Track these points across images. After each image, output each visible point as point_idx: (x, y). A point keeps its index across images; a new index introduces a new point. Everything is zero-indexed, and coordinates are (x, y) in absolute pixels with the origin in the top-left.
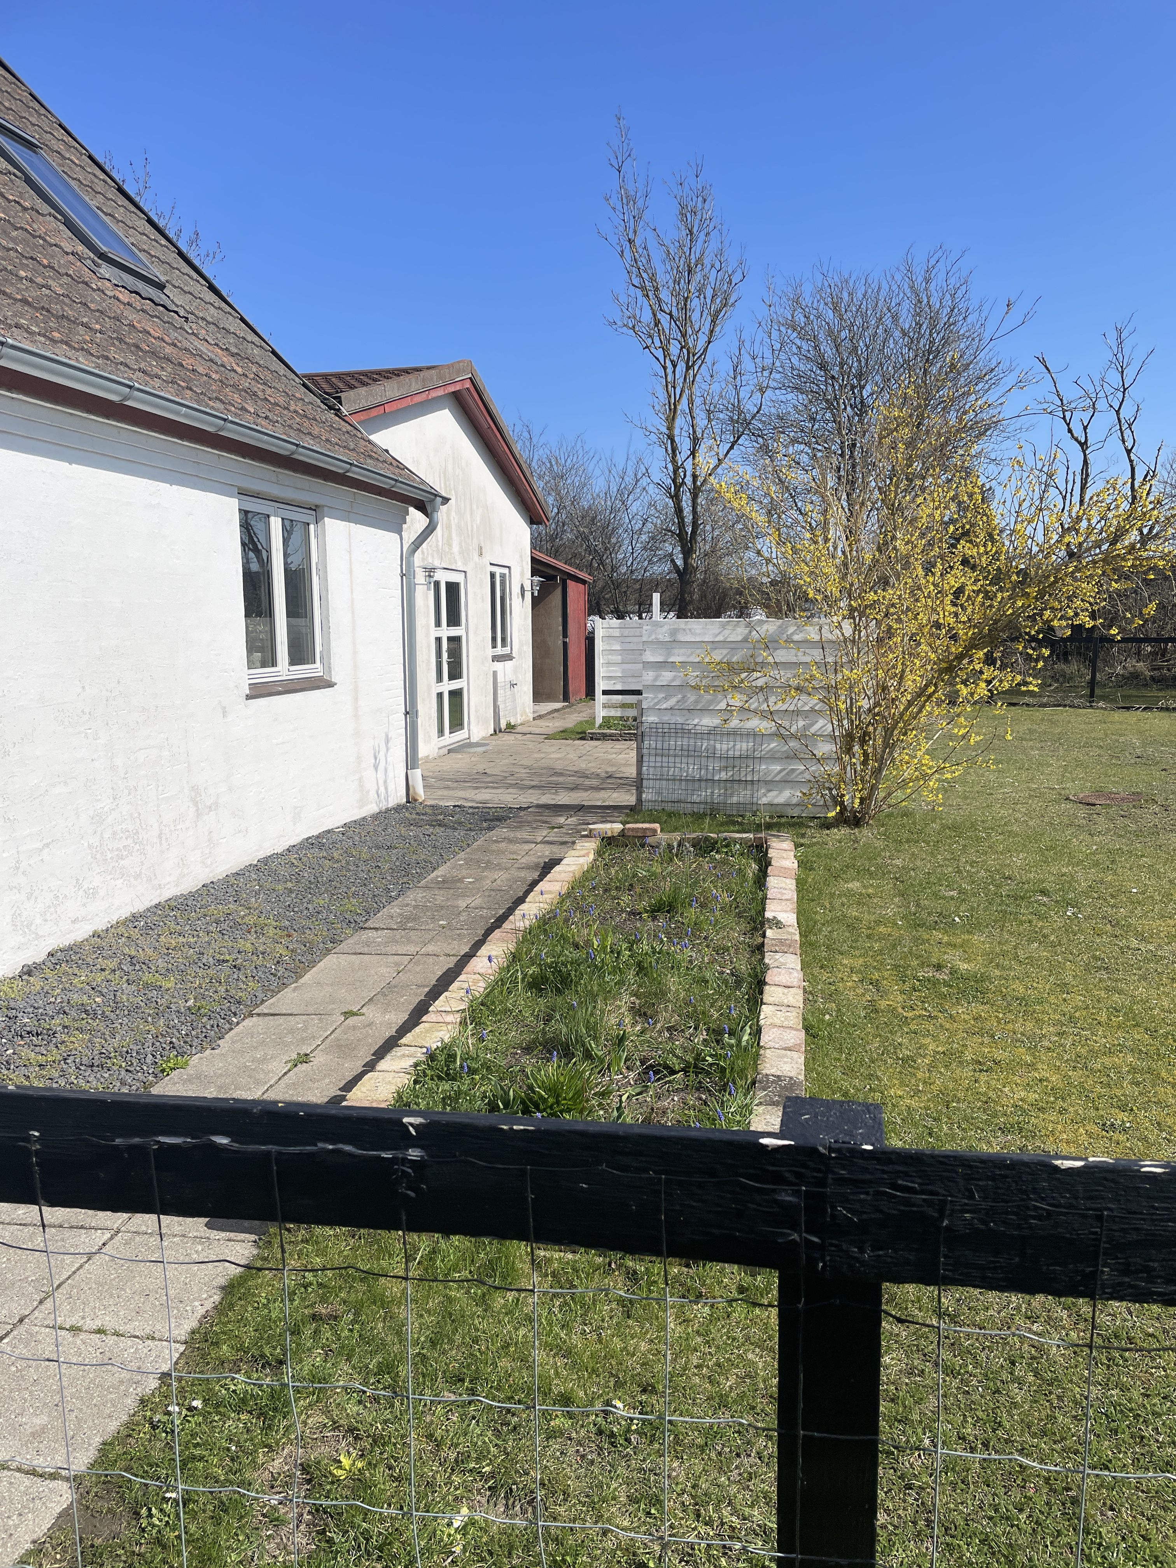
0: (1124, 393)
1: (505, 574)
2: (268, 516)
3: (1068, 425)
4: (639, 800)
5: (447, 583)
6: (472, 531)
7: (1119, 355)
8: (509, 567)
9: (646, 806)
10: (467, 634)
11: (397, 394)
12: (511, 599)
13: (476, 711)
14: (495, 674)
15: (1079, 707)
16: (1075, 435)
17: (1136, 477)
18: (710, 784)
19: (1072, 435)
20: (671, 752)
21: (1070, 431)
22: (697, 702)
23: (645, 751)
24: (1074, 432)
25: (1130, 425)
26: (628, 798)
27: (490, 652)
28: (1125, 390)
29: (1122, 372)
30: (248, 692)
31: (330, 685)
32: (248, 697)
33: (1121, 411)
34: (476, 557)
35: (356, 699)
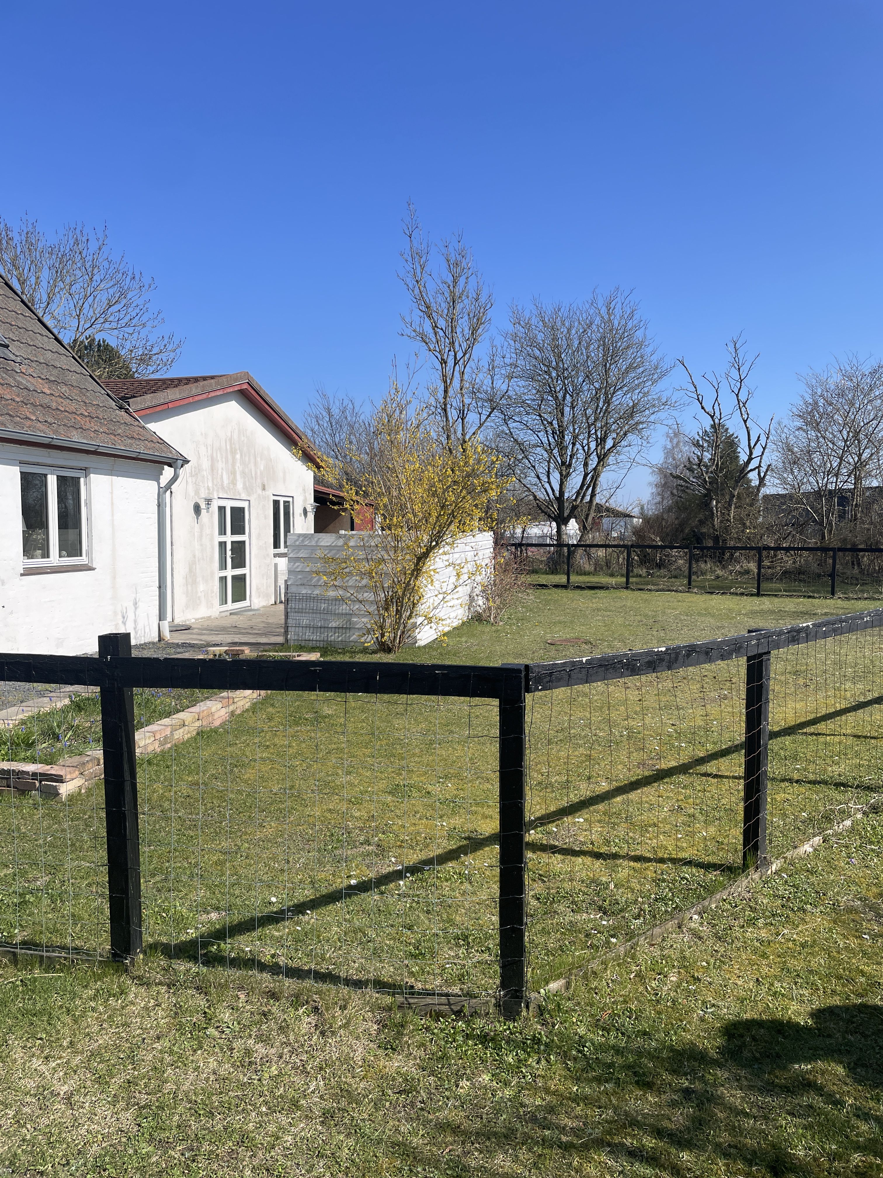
0: (741, 382)
1: (288, 502)
2: (47, 475)
3: (701, 404)
4: (287, 640)
5: (231, 508)
6: (256, 474)
7: (736, 358)
8: (293, 497)
9: (292, 643)
10: (250, 539)
11: (178, 397)
12: (293, 517)
13: (258, 589)
14: (276, 565)
15: (681, 592)
16: (707, 411)
17: (751, 438)
18: (326, 630)
19: (705, 410)
20: (304, 611)
21: (703, 408)
22: (318, 580)
23: (289, 610)
24: (705, 408)
25: (744, 404)
26: (280, 639)
27: (272, 551)
28: (741, 381)
29: (739, 369)
30: (22, 572)
31: (92, 569)
32: (22, 575)
33: (739, 395)
34: (260, 491)
35: (114, 578)
